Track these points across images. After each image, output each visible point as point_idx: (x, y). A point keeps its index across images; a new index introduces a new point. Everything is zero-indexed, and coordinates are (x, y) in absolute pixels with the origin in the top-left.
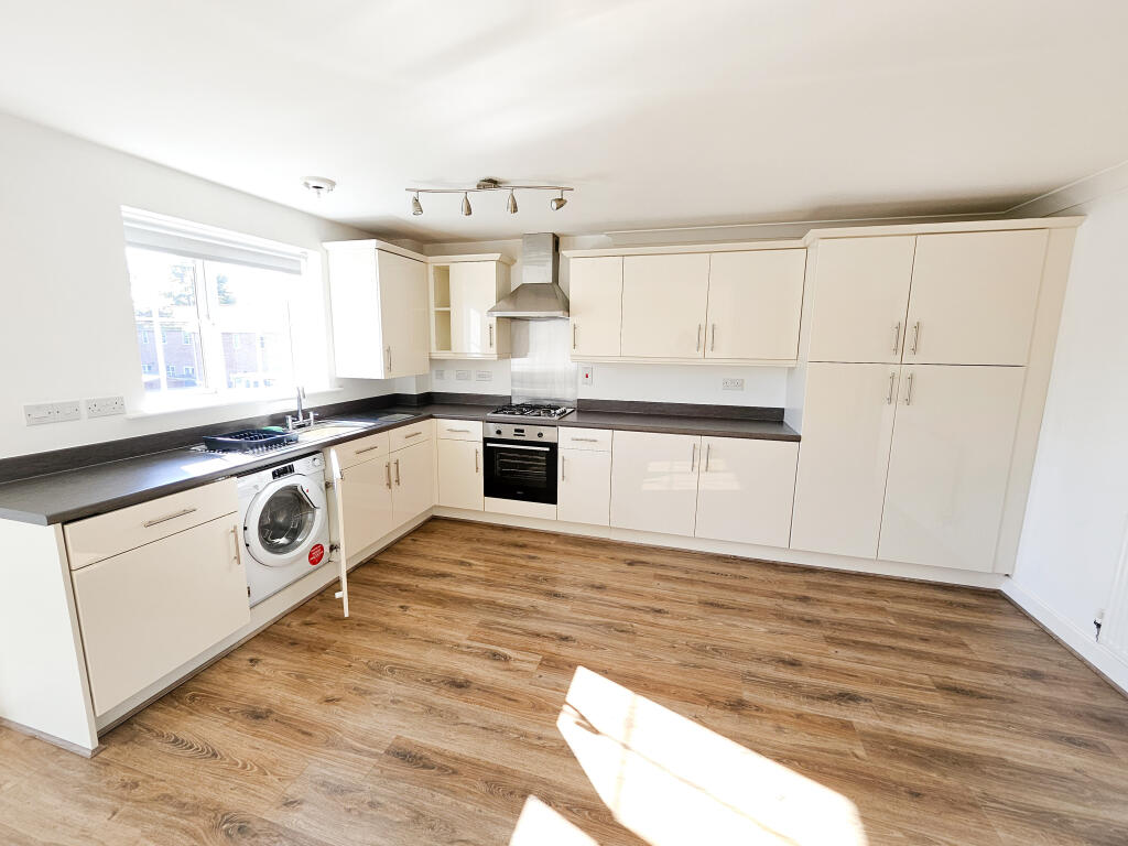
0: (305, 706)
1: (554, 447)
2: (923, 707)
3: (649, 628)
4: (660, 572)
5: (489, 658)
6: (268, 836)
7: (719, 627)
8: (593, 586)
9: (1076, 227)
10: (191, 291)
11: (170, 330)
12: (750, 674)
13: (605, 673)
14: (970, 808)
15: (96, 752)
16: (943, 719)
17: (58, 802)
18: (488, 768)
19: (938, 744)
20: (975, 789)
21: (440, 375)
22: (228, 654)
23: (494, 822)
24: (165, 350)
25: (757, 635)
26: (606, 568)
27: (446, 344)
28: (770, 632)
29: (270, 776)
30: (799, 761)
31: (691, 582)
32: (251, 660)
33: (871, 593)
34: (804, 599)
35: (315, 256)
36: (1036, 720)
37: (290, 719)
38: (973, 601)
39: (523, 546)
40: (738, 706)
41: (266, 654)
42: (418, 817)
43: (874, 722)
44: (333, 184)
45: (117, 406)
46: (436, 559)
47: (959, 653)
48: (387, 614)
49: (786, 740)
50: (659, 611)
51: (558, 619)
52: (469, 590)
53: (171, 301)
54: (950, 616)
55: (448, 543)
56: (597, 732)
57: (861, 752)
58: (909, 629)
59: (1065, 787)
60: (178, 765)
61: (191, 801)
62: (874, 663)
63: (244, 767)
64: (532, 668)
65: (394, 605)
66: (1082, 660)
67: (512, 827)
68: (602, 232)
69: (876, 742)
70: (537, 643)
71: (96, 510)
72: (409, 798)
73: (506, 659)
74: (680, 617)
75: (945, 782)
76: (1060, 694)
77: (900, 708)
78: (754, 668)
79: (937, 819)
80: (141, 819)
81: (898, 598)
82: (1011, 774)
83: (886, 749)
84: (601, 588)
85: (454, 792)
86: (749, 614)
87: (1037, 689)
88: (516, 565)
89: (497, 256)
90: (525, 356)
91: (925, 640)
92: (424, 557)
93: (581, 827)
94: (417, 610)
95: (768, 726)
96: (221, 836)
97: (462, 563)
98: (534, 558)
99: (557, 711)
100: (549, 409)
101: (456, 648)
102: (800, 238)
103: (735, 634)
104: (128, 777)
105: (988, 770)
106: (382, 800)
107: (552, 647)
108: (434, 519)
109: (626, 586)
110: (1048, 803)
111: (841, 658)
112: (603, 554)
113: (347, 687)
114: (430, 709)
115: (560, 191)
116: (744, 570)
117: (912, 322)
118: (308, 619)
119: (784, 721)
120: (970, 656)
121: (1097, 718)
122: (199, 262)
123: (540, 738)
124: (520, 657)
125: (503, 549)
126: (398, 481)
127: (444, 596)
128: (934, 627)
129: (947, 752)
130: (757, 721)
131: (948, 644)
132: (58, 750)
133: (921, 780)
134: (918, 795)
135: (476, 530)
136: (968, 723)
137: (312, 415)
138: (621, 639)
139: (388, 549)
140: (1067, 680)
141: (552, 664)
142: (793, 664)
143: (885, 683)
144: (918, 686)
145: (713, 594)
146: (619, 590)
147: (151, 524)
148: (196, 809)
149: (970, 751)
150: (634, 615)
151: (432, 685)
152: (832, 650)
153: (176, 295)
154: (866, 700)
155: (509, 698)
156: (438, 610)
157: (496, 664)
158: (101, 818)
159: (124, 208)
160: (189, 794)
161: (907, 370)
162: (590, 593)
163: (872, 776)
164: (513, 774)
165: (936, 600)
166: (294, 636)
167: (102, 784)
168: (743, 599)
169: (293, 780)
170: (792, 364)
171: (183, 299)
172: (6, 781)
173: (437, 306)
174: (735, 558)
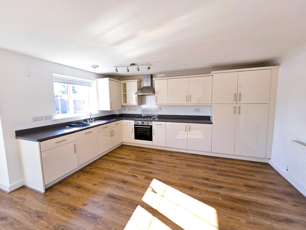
0: (89, 185)
1: (151, 127)
2: (239, 190)
3: (173, 171)
4: (178, 158)
5: (132, 176)
6: (80, 211)
7: (190, 171)
8: (160, 161)
9: (278, 68)
10: (66, 90)
11: (62, 100)
12: (196, 181)
13: (160, 180)
14: (245, 212)
15: (44, 193)
16: (243, 192)
17: (37, 202)
18: (129, 199)
19: (241, 198)
20: (247, 208)
21: (125, 109)
22: (73, 174)
23: (129, 210)
24: (61, 105)
25: (200, 173)
26: (164, 157)
27: (125, 102)
28: (203, 172)
29: (81, 199)
30: (204, 201)
31: (185, 160)
32: (78, 176)
33: (232, 163)
34: (214, 165)
35: (94, 82)
36: (269, 193)
37: (86, 188)
38: (260, 165)
39: (144, 152)
40: (191, 188)
41: (81, 175)
42: (112, 208)
43: (225, 193)
44: (98, 66)
45: (50, 117)
46: (123, 155)
47: (253, 178)
48: (109, 167)
49: (201, 196)
50: (176, 167)
51: (150, 168)
52: (129, 162)
53: (62, 93)
54: (252, 169)
55: (125, 151)
56: (156, 193)
57: (220, 199)
58: (240, 172)
59: (271, 208)
60: (61, 196)
61: (64, 203)
62: (229, 180)
63: (75, 197)
64: (142, 179)
65: (111, 165)
66: (286, 180)
67: (133, 211)
68: (162, 73)
69: (225, 197)
70: (144, 174)
71: (46, 139)
72: (111, 205)
73: (136, 177)
74: (180, 168)
75: (240, 206)
76: (277, 188)
77: (233, 190)
78: (197, 180)
79: (236, 214)
80: (54, 206)
81: (239, 164)
82: (258, 205)
83: (227, 199)
84: (162, 161)
85: (121, 204)
86: (199, 168)
87: (271, 187)
88: (142, 156)
89: (137, 80)
90: (145, 104)
91: (244, 174)
92: (119, 154)
93: (149, 212)
94: (116, 166)
95: (198, 193)
96: (70, 210)
97: (128, 155)
98: (146, 154)
99: (147, 188)
100: (150, 117)
101: (125, 174)
102: (210, 73)
103: (194, 172)
104: (51, 198)
105: (252, 204)
106: (105, 205)
107: (148, 174)
108: (123, 145)
109: (169, 161)
110: (266, 211)
111: (220, 178)
112: (164, 153)
113: (99, 182)
114: (117, 187)
115: (149, 66)
116: (199, 158)
117: (239, 93)
118: (91, 167)
119: (202, 192)
120: (256, 179)
121: (285, 193)
122: (69, 85)
123: (142, 194)
124: (140, 176)
125: (139, 152)
126: (113, 135)
127: (123, 163)
128: (247, 172)
129: (243, 200)
130: (196, 192)
131: (250, 175)
132: (37, 192)
133: (234, 206)
134: (232, 209)
135: (133, 148)
136: (250, 194)
137: (93, 119)
138: (165, 173)
139: (111, 152)
140: (280, 185)
141: (147, 178)
142: (208, 179)
143: (230, 184)
144: (239, 185)
145: (190, 163)
146: (166, 162)
147: (57, 143)
148: (64, 205)
149: (248, 200)
150: (169, 168)
151: (118, 182)
152: (218, 176)
153: (63, 91)
154: (224, 188)
155: (136, 185)
156: (122, 166)
157: (134, 178)
158: (46, 206)
159: (53, 74)
160: (63, 202)
161: (238, 105)
162: (159, 163)
163: (222, 204)
164: (135, 201)
165: (249, 165)
166: (88, 171)
167: (46, 199)
168: (198, 164)
169: (86, 200)
170: (211, 104)
171: (64, 92)
172: (27, 198)
173: (123, 93)
174: (198, 155)
